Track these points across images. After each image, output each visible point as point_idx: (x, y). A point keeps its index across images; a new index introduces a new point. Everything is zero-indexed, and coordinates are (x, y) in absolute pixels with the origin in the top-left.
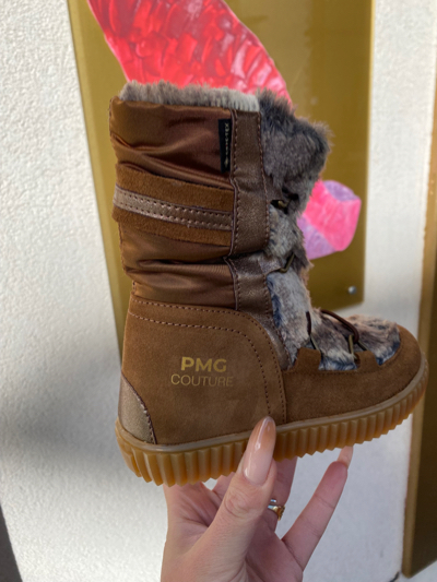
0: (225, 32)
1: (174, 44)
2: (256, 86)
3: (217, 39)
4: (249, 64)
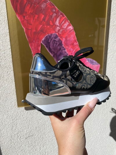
0: (53, 12)
1: (36, 16)
2: (63, 28)
3: (51, 14)
4: (61, 22)
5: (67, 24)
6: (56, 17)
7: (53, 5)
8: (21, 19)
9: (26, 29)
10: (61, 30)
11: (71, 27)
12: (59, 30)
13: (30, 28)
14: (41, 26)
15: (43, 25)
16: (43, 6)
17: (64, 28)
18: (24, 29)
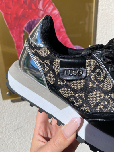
4: (45, 5)
5: (52, 7)
9: (5, 13)
11: (56, 12)
13: (10, 13)
14: (22, 10)
15: (24, 9)
17: (48, 12)
18: (3, 14)
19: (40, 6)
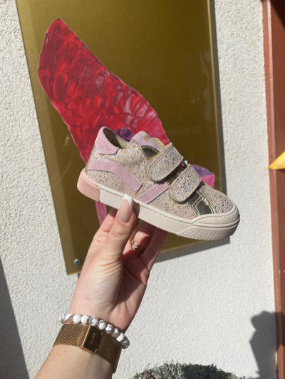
0: (118, 91)
1: (89, 101)
2: (139, 117)
3: (114, 95)
4: (134, 106)
5: (145, 108)
6: (125, 99)
7: (117, 79)
8: (60, 109)
9: (71, 125)
10: (136, 121)
11: (153, 114)
12: (132, 122)
13: (79, 124)
14: (99, 117)
15: (102, 116)
16: (99, 82)
17: (140, 115)
18: (69, 126)
19: (127, 109)
